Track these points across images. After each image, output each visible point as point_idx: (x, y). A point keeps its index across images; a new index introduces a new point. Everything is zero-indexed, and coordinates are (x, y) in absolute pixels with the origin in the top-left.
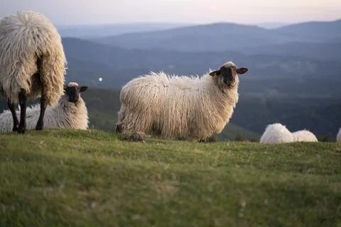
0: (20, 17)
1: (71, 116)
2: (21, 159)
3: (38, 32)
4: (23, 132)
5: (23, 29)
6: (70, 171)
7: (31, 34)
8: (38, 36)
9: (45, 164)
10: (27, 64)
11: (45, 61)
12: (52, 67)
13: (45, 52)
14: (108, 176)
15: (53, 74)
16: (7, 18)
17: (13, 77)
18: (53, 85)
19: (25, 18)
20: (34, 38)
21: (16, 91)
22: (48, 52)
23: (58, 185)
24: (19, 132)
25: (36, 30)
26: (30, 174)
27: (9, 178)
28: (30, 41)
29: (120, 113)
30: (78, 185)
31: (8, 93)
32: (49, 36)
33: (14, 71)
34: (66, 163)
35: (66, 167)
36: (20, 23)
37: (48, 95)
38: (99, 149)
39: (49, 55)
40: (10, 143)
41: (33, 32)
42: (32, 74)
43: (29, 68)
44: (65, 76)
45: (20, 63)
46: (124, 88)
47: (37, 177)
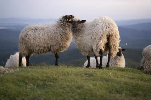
0: (101, 19)
1: (118, 61)
2: (104, 81)
3: (108, 25)
4: (101, 68)
5: (102, 24)
6: (126, 87)
7: (105, 26)
8: (108, 27)
9: (115, 84)
10: (103, 39)
11: (111, 38)
12: (114, 40)
13: (111, 34)
14: (144, 91)
15: (114, 43)
16: (95, 19)
17: (97, 44)
18: (114, 48)
19: (103, 19)
20: (107, 28)
21: (98, 50)
22: (112, 34)
23: (122, 94)
24: (99, 68)
25: (107, 25)
26: (109, 88)
27: (101, 89)
28: (105, 29)
29: (142, 61)
30: (131, 94)
31: (95, 51)
32: (113, 27)
33: (98, 42)
34: (124, 84)
35: (124, 85)
36: (101, 22)
37: (112, 52)
38: (137, 77)
39: (113, 35)
40: (98, 73)
41: (106, 25)
42: (105, 43)
43: (104, 41)
44: (119, 44)
45: (100, 39)
46: (144, 49)
47: (112, 89)
